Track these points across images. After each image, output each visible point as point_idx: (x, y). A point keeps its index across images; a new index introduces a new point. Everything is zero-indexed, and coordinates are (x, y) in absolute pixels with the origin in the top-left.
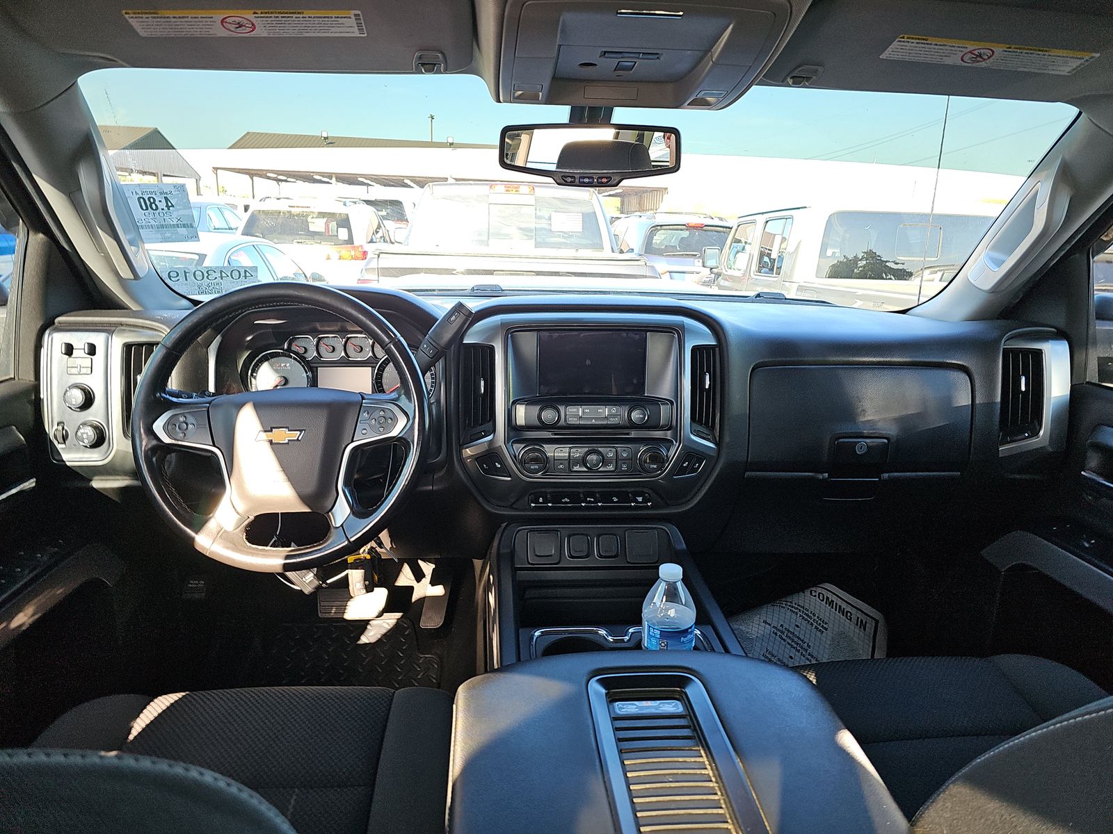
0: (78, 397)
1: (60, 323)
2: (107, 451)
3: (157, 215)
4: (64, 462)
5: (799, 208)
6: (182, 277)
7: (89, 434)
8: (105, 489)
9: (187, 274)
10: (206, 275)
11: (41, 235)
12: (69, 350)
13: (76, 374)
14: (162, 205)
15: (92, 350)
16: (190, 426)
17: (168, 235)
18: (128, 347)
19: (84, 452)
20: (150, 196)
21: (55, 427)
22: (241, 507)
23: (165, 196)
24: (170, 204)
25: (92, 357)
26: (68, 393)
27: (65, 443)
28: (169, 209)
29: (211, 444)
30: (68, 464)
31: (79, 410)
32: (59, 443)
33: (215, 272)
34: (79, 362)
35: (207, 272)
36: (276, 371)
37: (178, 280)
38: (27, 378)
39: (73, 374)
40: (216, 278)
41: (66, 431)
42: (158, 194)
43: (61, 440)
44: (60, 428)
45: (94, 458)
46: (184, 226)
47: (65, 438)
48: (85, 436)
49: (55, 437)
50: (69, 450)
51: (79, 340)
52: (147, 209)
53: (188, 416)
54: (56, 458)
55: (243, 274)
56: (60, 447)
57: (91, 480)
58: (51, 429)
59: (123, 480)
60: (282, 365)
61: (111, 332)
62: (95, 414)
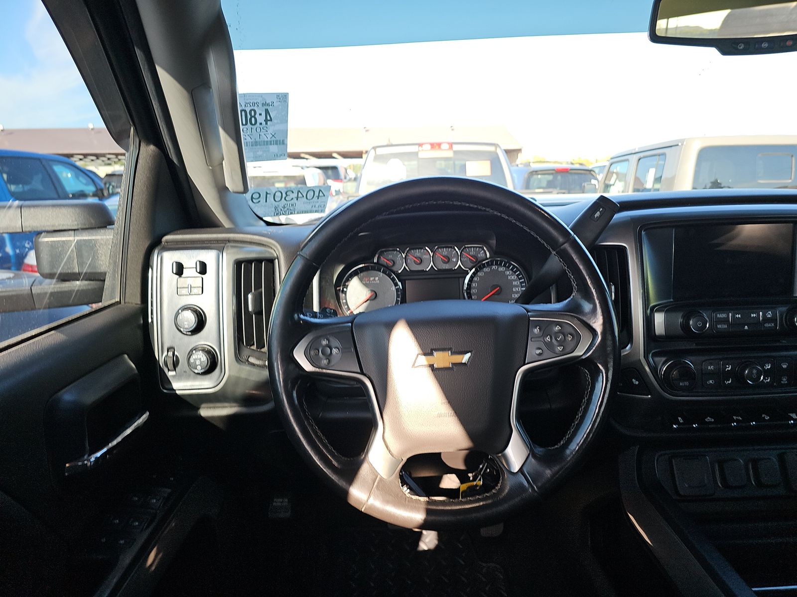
0: (189, 319)
1: (167, 242)
2: (219, 377)
3: (254, 130)
4: (175, 390)
5: (671, 146)
6: (262, 199)
7: (200, 358)
8: (213, 418)
9: (268, 196)
10: (284, 195)
11: (152, 147)
12: (180, 269)
13: (187, 295)
14: (261, 119)
15: (203, 269)
16: (335, 351)
17: (260, 153)
18: (238, 264)
19: (194, 379)
20: (252, 108)
21: (165, 353)
22: (395, 446)
23: (267, 107)
24: (269, 118)
25: (203, 276)
26: (180, 317)
27: (175, 370)
28: (266, 124)
29: (359, 371)
30: (178, 392)
31: (190, 333)
32: (169, 370)
33: (293, 192)
34: (190, 281)
35: (286, 193)
36: (366, 285)
37: (259, 201)
38: (133, 302)
39: (183, 295)
40: (292, 199)
41: (177, 356)
42: (260, 105)
43: (170, 366)
44: (170, 354)
45: (206, 385)
46: (276, 143)
47: (176, 364)
48: (198, 362)
49: (166, 364)
50: (179, 377)
51: (189, 258)
52: (246, 124)
53: (331, 339)
54: (167, 387)
55: (317, 194)
56: (170, 374)
57: (198, 409)
58: (161, 356)
59: (231, 407)
60: (372, 279)
61: (221, 250)
62: (206, 337)
